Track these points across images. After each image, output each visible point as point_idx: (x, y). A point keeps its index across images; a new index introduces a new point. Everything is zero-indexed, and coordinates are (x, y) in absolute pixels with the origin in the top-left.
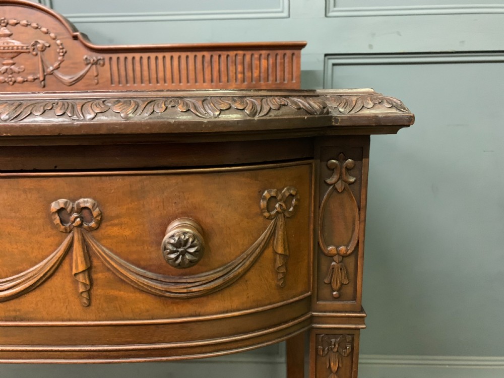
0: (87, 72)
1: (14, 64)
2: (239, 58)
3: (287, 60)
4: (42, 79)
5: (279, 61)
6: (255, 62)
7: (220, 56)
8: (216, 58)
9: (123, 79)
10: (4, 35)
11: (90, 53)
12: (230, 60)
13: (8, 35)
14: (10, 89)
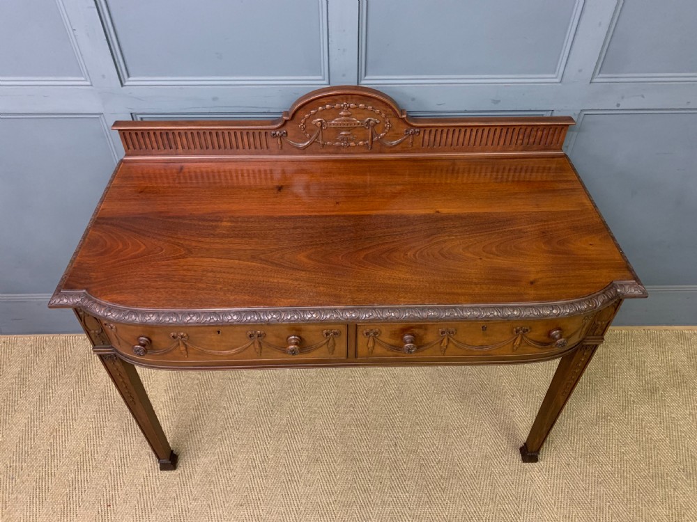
1: (349, 135)
2: (522, 130)
3: (557, 131)
4: (369, 144)
9: (431, 143)
10: (345, 116)
11: (409, 127)
12: (515, 133)
13: (349, 116)
14: (344, 150)
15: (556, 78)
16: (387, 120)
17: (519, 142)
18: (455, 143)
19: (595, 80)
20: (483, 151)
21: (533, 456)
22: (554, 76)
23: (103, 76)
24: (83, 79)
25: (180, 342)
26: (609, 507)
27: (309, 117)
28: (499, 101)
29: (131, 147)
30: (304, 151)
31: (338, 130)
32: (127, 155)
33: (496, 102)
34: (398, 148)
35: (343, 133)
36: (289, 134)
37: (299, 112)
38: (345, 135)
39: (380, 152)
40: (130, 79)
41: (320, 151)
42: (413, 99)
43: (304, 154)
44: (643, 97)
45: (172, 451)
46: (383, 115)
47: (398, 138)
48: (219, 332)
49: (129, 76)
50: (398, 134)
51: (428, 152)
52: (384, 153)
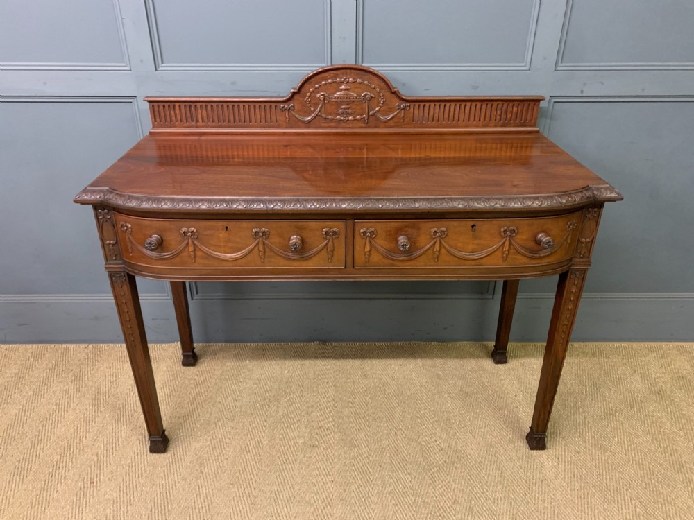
0: (397, 114)
1: (348, 109)
2: (500, 106)
3: (530, 108)
4: (366, 119)
5: (525, 108)
6: (510, 109)
7: (487, 105)
8: (484, 106)
9: (421, 119)
10: (345, 90)
11: (401, 102)
12: (493, 107)
13: (348, 90)
14: (344, 125)
15: (525, 66)
16: (381, 94)
17: (498, 118)
18: (441, 117)
19: (558, 69)
20: (466, 126)
21: (540, 438)
22: (523, 64)
23: (142, 61)
24: (124, 64)
25: (190, 241)
26: (627, 490)
27: (313, 91)
28: (478, 87)
29: (158, 120)
30: (308, 124)
31: (338, 103)
32: (154, 127)
33: (476, 88)
34: (391, 123)
35: (343, 107)
36: (296, 107)
37: (306, 85)
38: (344, 109)
39: (376, 127)
40: (163, 65)
41: (322, 125)
42: (404, 85)
43: (309, 127)
44: (602, 83)
45: (164, 431)
46: (378, 90)
47: (392, 112)
48: (227, 228)
49: (162, 63)
50: (391, 108)
51: (419, 127)
52: (379, 128)
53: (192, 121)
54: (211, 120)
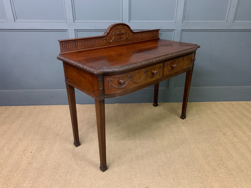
0: (132, 37)
4: (125, 40)
6: (154, 33)
7: (150, 32)
9: (137, 38)
10: (120, 31)
11: (133, 33)
17: (152, 36)
27: (112, 32)
29: (64, 49)
34: (130, 40)
36: (107, 38)
38: (119, 37)
41: (114, 43)
43: (111, 45)
46: (127, 30)
51: (136, 41)
52: (128, 42)
53: (76, 48)
54: (82, 46)
